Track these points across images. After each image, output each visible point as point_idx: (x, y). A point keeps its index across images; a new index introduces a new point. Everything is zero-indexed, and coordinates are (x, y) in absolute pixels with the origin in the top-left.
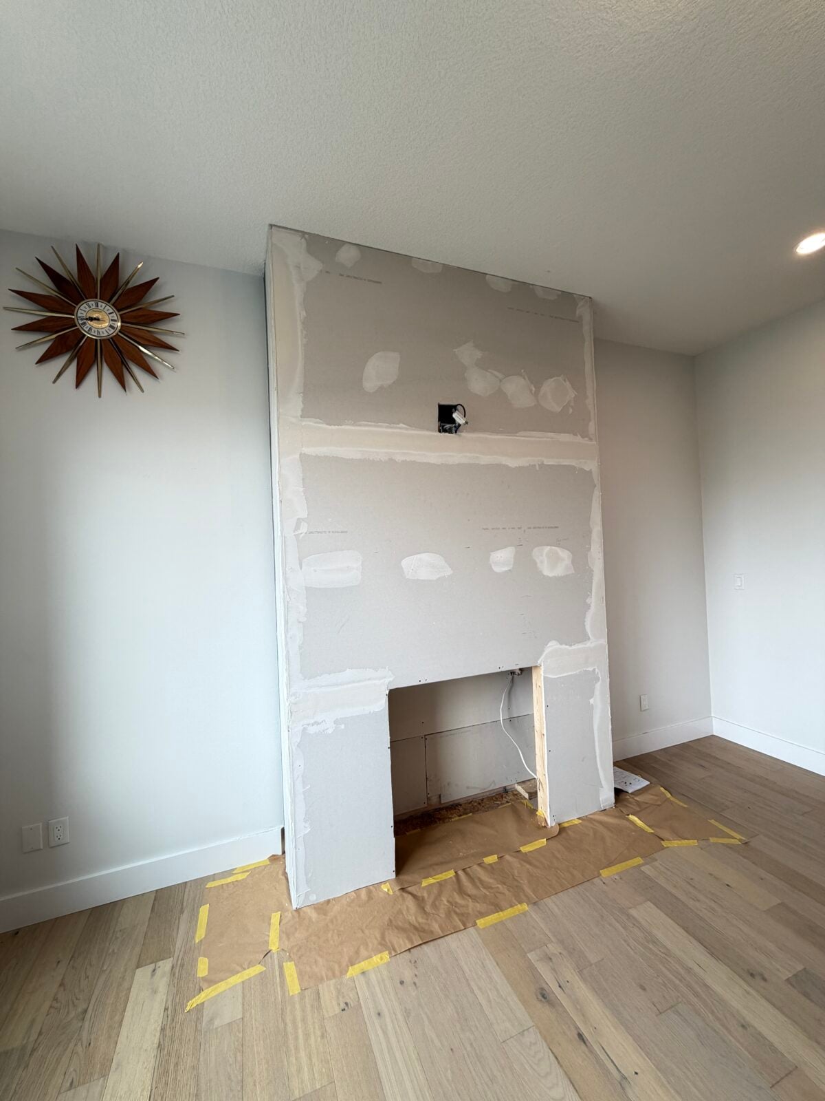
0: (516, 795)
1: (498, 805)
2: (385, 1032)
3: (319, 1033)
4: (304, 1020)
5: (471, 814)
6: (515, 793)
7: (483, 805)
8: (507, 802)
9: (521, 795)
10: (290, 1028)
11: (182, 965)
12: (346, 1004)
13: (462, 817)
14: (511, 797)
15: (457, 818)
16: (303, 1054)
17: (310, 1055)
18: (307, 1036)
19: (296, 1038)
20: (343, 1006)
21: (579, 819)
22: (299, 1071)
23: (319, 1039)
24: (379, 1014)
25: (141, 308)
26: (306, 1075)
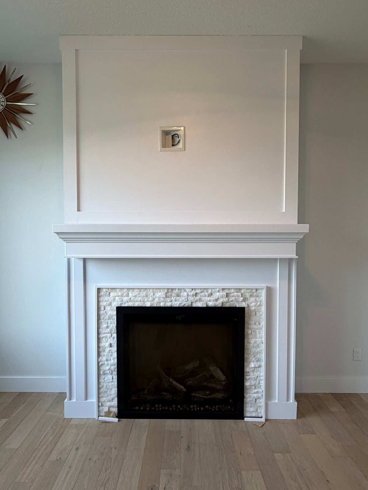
2: (67, 474)
3: (41, 464)
4: (39, 458)
10: (31, 459)
11: (10, 423)
12: (60, 458)
16: (30, 468)
17: (32, 470)
18: (36, 463)
19: (31, 463)
20: (58, 458)
22: (24, 474)
23: (39, 466)
24: (70, 467)
25: (16, 93)
26: (25, 476)
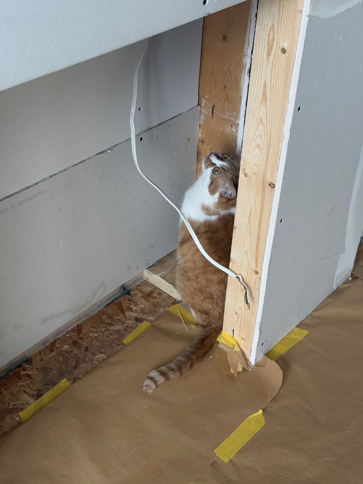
0: (150, 294)
1: (121, 335)
5: (64, 383)
6: (148, 290)
7: (84, 344)
8: (138, 320)
9: (161, 293)
13: (46, 397)
14: (143, 304)
15: (34, 405)
21: (300, 326)
